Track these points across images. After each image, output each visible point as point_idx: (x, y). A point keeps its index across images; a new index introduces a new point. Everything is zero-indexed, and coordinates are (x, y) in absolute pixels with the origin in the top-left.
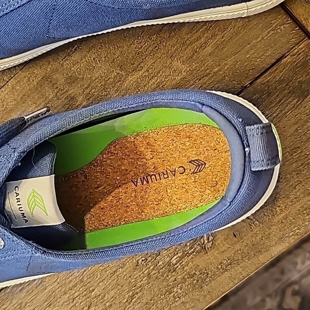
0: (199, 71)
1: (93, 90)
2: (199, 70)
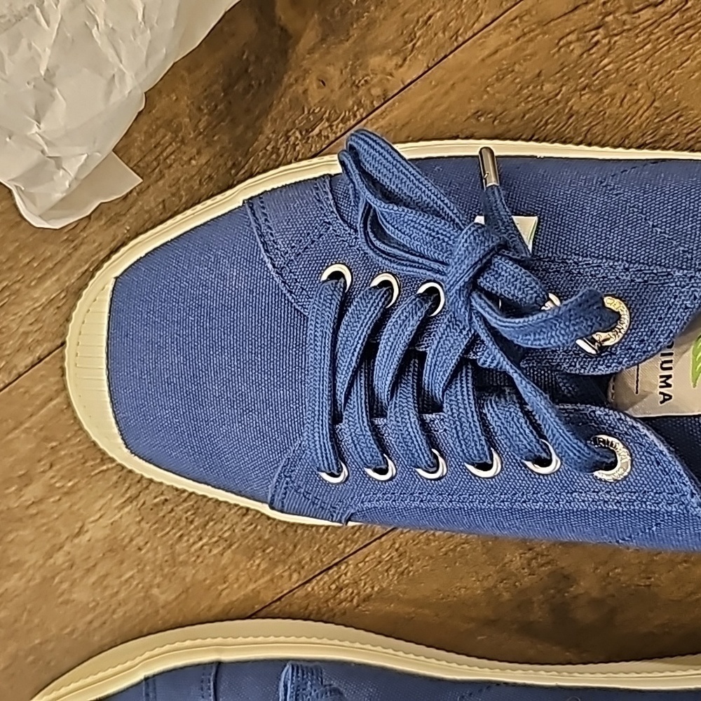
1: (618, 571)
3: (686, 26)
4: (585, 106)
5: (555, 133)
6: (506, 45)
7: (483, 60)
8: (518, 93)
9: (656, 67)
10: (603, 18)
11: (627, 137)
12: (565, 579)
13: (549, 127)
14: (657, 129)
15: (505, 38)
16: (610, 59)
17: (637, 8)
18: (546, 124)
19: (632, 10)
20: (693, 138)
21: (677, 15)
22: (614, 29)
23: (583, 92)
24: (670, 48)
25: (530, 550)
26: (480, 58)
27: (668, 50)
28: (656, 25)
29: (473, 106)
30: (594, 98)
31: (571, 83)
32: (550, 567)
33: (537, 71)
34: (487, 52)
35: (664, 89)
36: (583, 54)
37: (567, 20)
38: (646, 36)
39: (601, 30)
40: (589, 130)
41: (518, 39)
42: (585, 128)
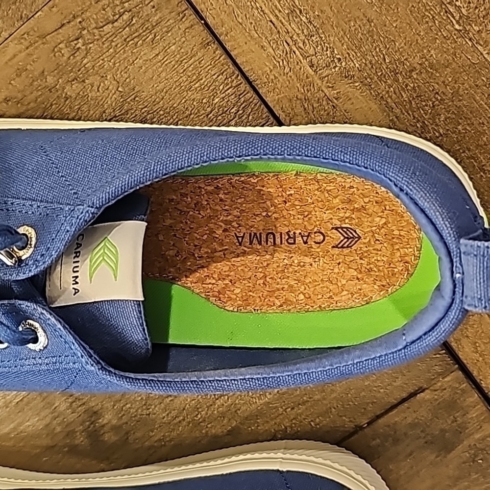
0: (292, 396)
1: (128, 406)
2: (293, 394)
3: (134, 36)
4: (76, 92)
5: (58, 111)
6: (20, 52)
7: (7, 63)
8: (31, 84)
9: (118, 64)
10: (81, 32)
11: (104, 112)
12: (95, 414)
13: (53, 107)
14: (123, 106)
15: (19, 47)
16: (88, 60)
17: (101, 24)
18: (51, 105)
19: (98, 26)
20: (146, 111)
21: (127, 29)
22: (88, 39)
23: (73, 83)
24: (125, 51)
25: (71, 396)
26: (4, 61)
27: (124, 52)
28: (114, 36)
29: (3, 94)
30: (80, 86)
31: (64, 77)
32: (84, 407)
33: (42, 69)
34: (8, 58)
35: (124, 79)
36: (70, 57)
37: (58, 34)
38: (109, 43)
39: (80, 40)
40: (79, 108)
41: (27, 48)
42: (76, 107)
